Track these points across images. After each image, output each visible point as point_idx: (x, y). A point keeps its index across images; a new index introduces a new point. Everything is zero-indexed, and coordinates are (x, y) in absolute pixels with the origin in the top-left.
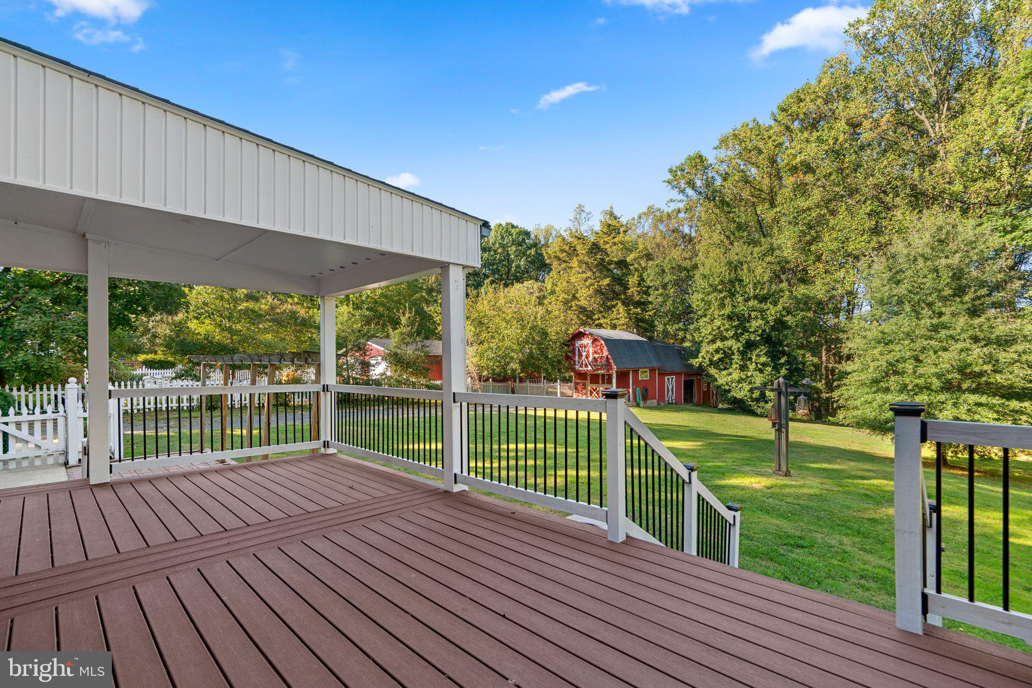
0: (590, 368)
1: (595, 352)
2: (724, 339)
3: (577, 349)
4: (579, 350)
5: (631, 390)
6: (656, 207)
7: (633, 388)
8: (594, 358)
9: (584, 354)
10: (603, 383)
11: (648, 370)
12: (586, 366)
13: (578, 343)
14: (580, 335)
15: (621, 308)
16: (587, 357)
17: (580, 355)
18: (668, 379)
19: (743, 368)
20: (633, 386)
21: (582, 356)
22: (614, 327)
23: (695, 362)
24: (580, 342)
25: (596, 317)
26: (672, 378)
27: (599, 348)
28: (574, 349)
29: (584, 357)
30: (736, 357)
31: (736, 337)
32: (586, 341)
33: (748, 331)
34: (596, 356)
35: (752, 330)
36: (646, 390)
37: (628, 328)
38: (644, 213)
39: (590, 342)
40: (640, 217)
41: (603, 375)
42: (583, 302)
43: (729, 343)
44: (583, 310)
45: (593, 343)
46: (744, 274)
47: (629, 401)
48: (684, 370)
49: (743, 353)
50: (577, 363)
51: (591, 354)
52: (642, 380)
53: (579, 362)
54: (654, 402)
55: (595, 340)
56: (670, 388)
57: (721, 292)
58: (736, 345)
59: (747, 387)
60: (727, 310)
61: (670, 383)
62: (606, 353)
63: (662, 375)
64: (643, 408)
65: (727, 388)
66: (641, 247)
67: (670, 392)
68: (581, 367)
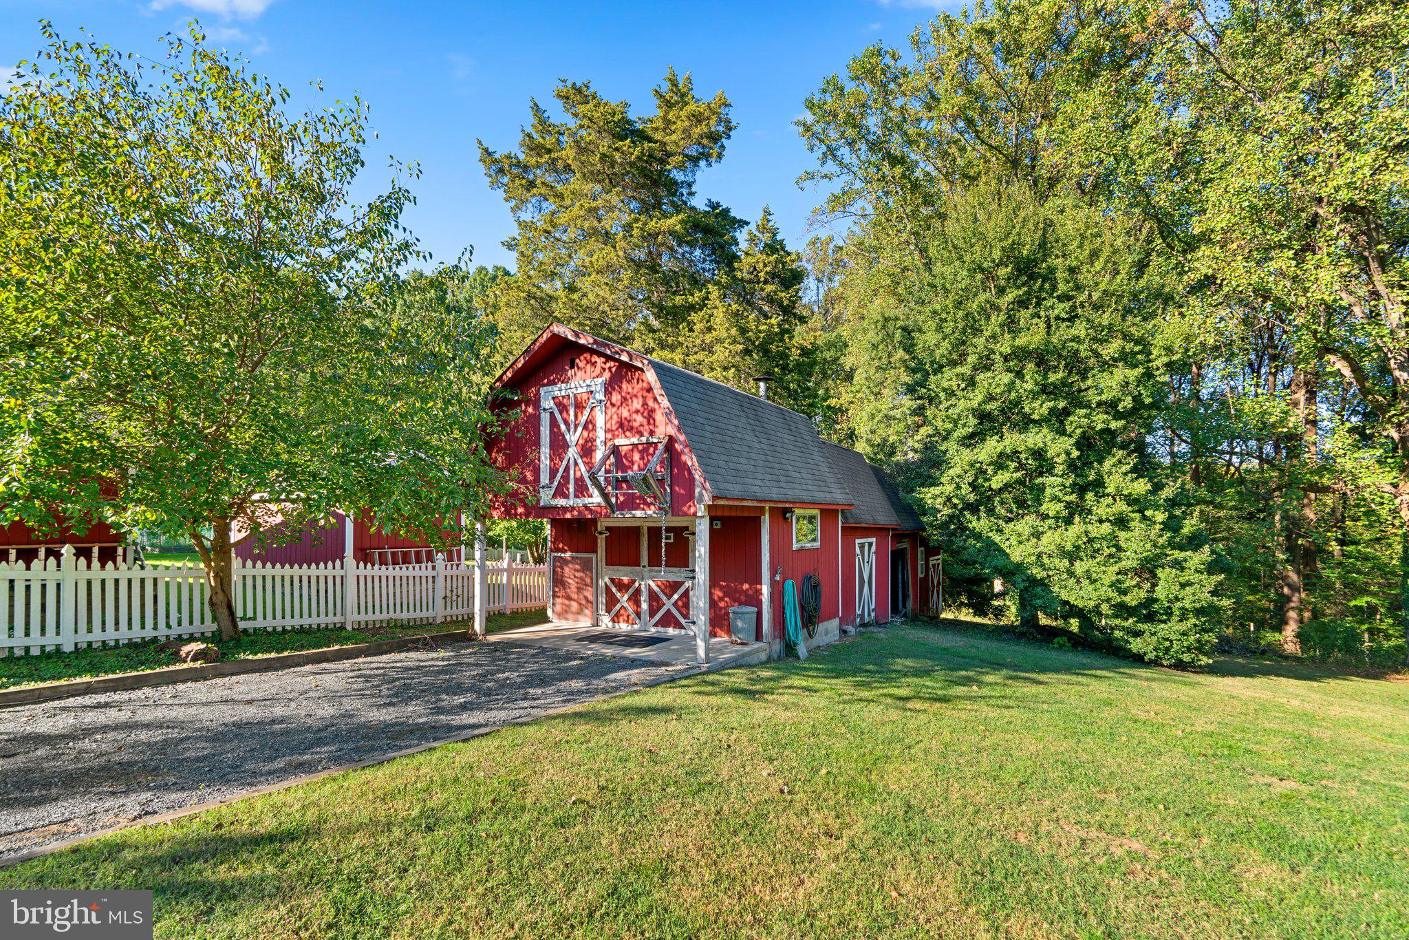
0: (596, 499)
1: (624, 426)
3: (545, 418)
4: (554, 423)
5: (765, 590)
7: (773, 584)
8: (615, 450)
10: (654, 561)
11: (816, 512)
12: (581, 489)
13: (548, 396)
14: (556, 357)
16: (587, 450)
17: (559, 445)
18: (862, 546)
20: (773, 573)
21: (566, 446)
24: (559, 390)
26: (870, 544)
27: (637, 404)
28: (535, 420)
29: (572, 453)
31: (1057, 420)
32: (584, 380)
34: (625, 441)
36: (815, 588)
39: (600, 381)
41: (655, 533)
45: (609, 388)
47: (759, 636)
48: (892, 521)
50: (544, 479)
51: (600, 435)
52: (801, 550)
53: (553, 473)
54: (834, 626)
55: (621, 374)
56: (866, 575)
61: (866, 559)
62: (665, 428)
63: (850, 532)
67: (866, 588)
68: (560, 492)
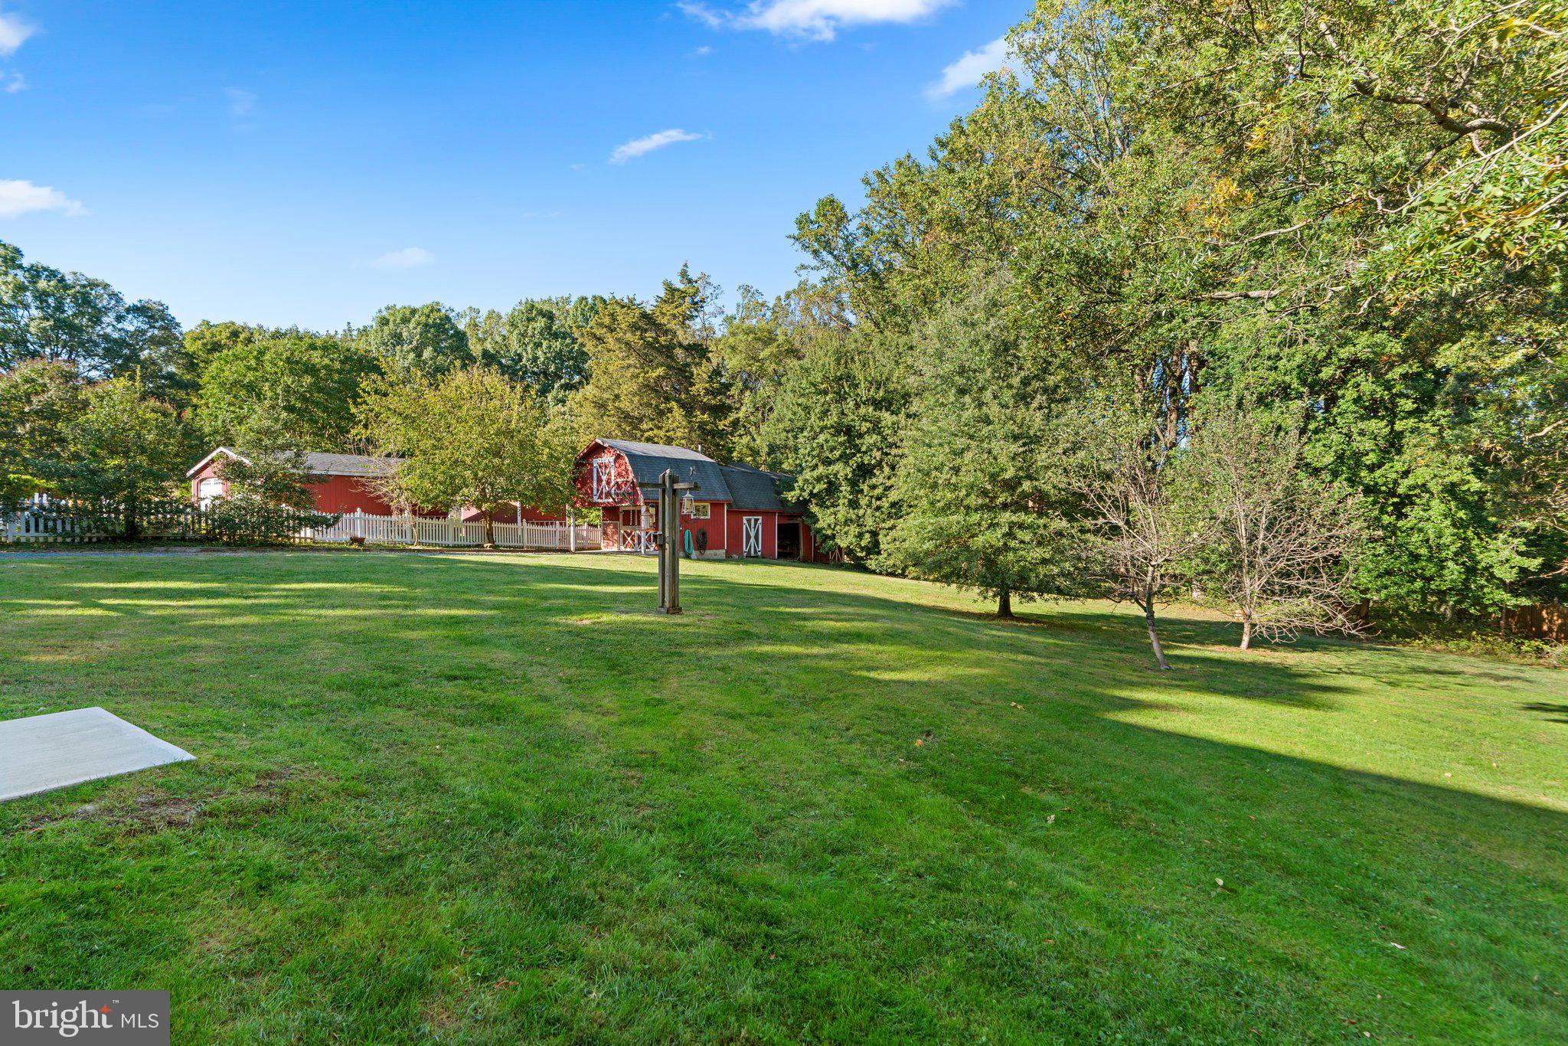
0: (612, 500)
1: (619, 475)
2: (828, 462)
3: (595, 470)
4: (598, 472)
6: (810, 283)
8: (617, 483)
9: (604, 478)
11: (708, 505)
12: (607, 496)
13: (596, 462)
14: (596, 450)
15: (678, 413)
16: (608, 483)
17: (599, 480)
18: (748, 521)
19: (854, 504)
21: (601, 481)
22: (669, 441)
23: (791, 496)
24: (599, 460)
25: (644, 426)
26: (756, 520)
27: (623, 468)
28: (591, 471)
29: (604, 483)
30: (845, 488)
31: (844, 459)
32: (607, 458)
33: (859, 451)
34: (620, 480)
35: (864, 449)
36: (704, 534)
37: (690, 443)
38: (794, 291)
39: (612, 459)
40: (788, 296)
42: (625, 405)
43: (838, 467)
44: (626, 416)
45: (615, 461)
46: (856, 369)
48: (776, 508)
49: (853, 483)
50: (595, 491)
51: (613, 477)
52: (697, 519)
53: (598, 490)
54: (721, 553)
55: (618, 457)
56: (752, 534)
57: (825, 392)
58: (841, 470)
59: (854, 530)
60: (832, 419)
61: (752, 528)
62: (631, 476)
63: (736, 513)
64: (698, 560)
65: (829, 532)
66: (781, 338)
67: (752, 540)
68: (601, 497)
